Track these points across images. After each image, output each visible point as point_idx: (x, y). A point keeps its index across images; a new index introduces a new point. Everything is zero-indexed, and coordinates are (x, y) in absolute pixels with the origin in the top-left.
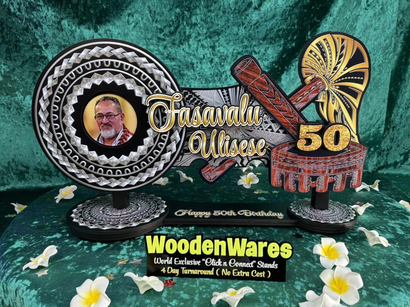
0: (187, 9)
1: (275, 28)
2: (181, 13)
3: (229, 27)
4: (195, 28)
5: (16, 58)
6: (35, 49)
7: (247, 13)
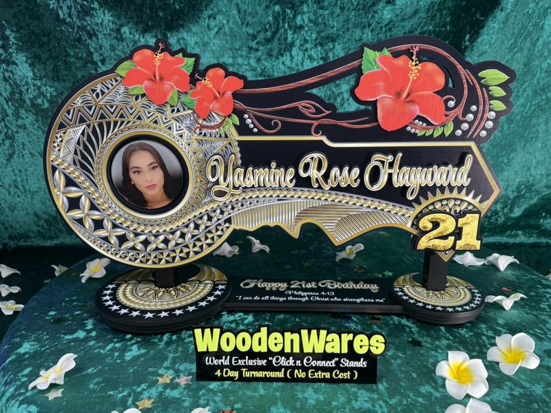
0: (290, 6)
1: (416, 29)
2: (281, 12)
3: (348, 30)
4: (300, 32)
5: (65, 78)
6: (89, 65)
7: (375, 9)
